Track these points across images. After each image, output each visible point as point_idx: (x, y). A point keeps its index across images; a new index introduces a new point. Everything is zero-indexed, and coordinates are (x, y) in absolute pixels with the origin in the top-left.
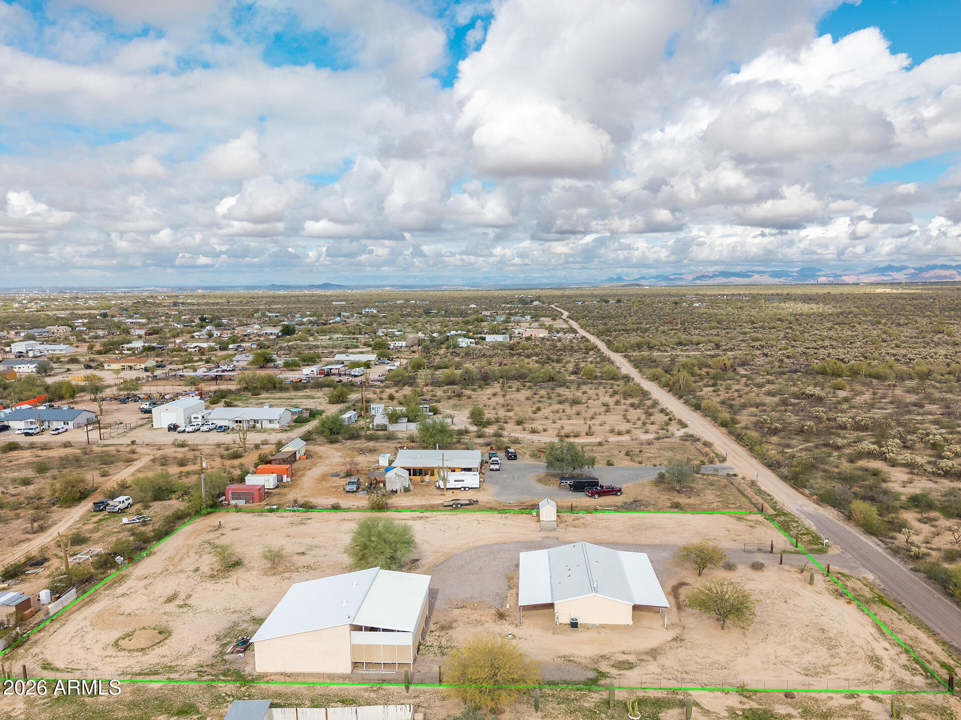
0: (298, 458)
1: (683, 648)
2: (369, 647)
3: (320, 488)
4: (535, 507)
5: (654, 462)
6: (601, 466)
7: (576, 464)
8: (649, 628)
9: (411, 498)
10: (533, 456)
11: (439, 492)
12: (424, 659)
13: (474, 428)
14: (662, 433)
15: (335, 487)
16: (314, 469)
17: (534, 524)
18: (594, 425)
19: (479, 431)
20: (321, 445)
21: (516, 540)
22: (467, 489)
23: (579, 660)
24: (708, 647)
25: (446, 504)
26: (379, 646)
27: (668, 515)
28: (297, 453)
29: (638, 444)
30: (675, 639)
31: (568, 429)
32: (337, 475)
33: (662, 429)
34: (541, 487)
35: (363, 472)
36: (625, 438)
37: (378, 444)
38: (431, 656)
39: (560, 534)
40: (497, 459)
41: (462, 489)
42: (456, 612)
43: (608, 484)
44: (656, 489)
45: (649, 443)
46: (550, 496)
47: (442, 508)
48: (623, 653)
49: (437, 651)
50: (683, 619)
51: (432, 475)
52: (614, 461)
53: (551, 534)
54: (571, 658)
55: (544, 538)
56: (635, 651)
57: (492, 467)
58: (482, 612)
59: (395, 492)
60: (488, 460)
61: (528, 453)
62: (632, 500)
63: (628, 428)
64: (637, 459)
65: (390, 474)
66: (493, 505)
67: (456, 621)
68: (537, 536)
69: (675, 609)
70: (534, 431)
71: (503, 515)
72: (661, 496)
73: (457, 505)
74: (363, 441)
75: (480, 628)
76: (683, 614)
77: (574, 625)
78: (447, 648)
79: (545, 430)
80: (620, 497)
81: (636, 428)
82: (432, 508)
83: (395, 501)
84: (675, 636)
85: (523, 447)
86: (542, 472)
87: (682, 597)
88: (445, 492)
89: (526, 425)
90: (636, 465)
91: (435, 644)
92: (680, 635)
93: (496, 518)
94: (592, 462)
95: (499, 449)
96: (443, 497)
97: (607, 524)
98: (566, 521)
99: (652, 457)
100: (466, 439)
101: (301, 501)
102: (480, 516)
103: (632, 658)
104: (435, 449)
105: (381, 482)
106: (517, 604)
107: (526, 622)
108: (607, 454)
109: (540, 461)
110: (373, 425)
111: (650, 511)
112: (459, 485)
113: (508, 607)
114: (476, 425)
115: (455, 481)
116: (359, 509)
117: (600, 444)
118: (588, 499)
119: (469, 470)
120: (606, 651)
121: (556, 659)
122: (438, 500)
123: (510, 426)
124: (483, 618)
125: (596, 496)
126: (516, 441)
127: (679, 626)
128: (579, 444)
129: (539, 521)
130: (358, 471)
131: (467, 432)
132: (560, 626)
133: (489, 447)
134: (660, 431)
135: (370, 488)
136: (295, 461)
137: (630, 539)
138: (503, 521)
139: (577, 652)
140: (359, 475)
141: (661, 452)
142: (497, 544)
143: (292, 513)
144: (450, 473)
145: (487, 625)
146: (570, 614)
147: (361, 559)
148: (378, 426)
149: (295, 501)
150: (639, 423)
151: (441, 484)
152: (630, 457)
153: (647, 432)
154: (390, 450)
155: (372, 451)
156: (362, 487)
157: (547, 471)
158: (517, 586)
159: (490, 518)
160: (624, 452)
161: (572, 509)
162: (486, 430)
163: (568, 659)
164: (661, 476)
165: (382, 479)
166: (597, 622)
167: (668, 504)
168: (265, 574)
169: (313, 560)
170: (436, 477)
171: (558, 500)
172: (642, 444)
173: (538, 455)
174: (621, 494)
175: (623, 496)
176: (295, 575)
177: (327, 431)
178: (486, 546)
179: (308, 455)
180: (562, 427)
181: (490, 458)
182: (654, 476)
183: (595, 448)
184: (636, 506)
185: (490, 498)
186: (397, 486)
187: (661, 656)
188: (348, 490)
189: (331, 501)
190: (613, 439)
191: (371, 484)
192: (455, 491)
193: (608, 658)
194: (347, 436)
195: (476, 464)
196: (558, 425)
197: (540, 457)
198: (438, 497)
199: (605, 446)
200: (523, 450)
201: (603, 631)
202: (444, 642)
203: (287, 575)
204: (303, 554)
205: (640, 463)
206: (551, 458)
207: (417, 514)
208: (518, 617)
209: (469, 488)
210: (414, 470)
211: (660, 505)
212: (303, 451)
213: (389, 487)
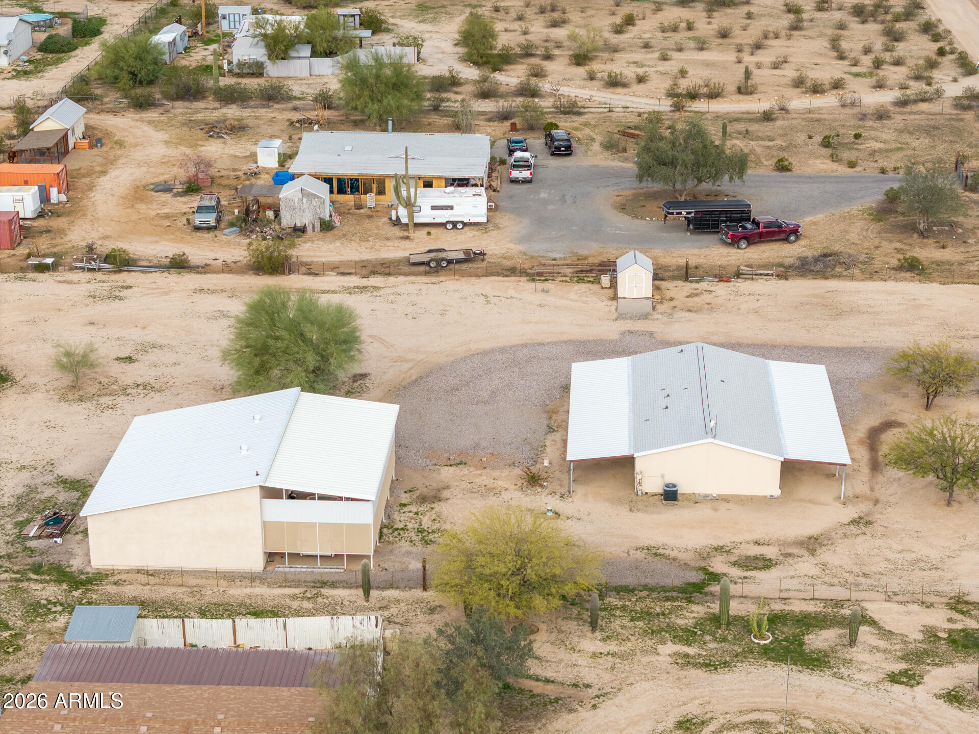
0: (71, 146)
1: (868, 537)
2: (294, 527)
3: (135, 217)
4: (609, 267)
5: (883, 163)
6: (761, 171)
7: (703, 171)
8: (811, 501)
9: (338, 243)
10: (610, 146)
11: (397, 232)
12: (391, 551)
13: (470, 73)
14: (917, 87)
15: (167, 216)
16: (113, 173)
17: (602, 305)
18: (759, 66)
19: (485, 80)
20: (114, 112)
21: (565, 338)
22: (460, 226)
23: (673, 554)
24: (915, 535)
25: (414, 259)
26: (312, 525)
27: (891, 285)
28: (70, 133)
29: (854, 116)
30: (855, 522)
31: (695, 78)
32: (165, 188)
33: (917, 78)
34: (623, 222)
35: (224, 182)
36: (827, 101)
37: (246, 113)
38: (405, 546)
39: (657, 326)
40: (527, 155)
41: (449, 226)
42: (447, 473)
43: (770, 218)
44: (875, 227)
45: (881, 115)
46: (641, 243)
47: (406, 269)
48: (757, 543)
49: (414, 538)
50: (877, 487)
51: (381, 192)
52: (793, 160)
53: (640, 326)
54: (661, 551)
55: (623, 333)
56: (778, 540)
57: (515, 174)
58: (496, 473)
59: (299, 231)
60: (506, 157)
61: (599, 138)
62: (818, 253)
63: (838, 75)
64: (846, 155)
65: (289, 192)
66: (518, 262)
67: (447, 487)
68: (611, 330)
69: (866, 470)
70: (614, 83)
71: (540, 286)
72: (884, 243)
73: (438, 261)
74: (211, 103)
75: (492, 500)
76: (880, 478)
77: (670, 495)
78: (433, 532)
79: (641, 80)
80: (795, 246)
81: (857, 75)
82: (385, 268)
83: (305, 250)
84: (856, 516)
85: (587, 125)
86: (628, 188)
87: (884, 449)
88: (411, 234)
89: (596, 66)
90: (842, 170)
91: (410, 526)
92: (867, 514)
93: (524, 289)
94: (740, 165)
95: (531, 128)
96: (407, 243)
97: (757, 305)
98: (672, 299)
99: (880, 151)
100: (454, 100)
101: (104, 247)
102: (490, 285)
103: (771, 552)
104: (385, 130)
105: (269, 208)
106: (564, 459)
107: (580, 491)
108: (779, 142)
109: (626, 160)
110: (230, 63)
111: (852, 278)
112: (442, 217)
113: (546, 463)
114: (476, 63)
115: (434, 208)
116: (228, 268)
117: (767, 117)
118: (725, 250)
119: (463, 182)
120: (724, 540)
121: (632, 552)
122: (396, 251)
123: (558, 68)
124: (499, 483)
125: (743, 244)
126: (571, 109)
127: (866, 498)
128: (717, 116)
129: (615, 298)
130: (213, 180)
131: (453, 82)
132: (645, 498)
133: (508, 124)
134: (912, 83)
135: (245, 221)
136: (67, 152)
137: (798, 335)
138: (538, 298)
139: (670, 541)
140: (215, 190)
141: (906, 138)
142: (525, 345)
143: (88, 275)
144: (421, 190)
145: (506, 496)
146: (663, 476)
147: (257, 372)
148: (241, 65)
149: (91, 248)
150: (867, 61)
151: (403, 213)
152: (829, 151)
153: (880, 86)
154: (276, 129)
155: (237, 129)
156: (227, 218)
157: (636, 184)
158: (564, 426)
159: (511, 292)
160: (818, 138)
161: (687, 273)
162: (499, 77)
163: (654, 552)
164: (892, 197)
165: (270, 200)
166: (715, 491)
167: (894, 262)
168: (63, 398)
169: (154, 372)
170: (390, 197)
171: (657, 252)
172: (863, 117)
173: (622, 144)
174: (798, 238)
175: (803, 242)
176: (121, 400)
177: (125, 76)
178: (502, 350)
179: (94, 138)
180: (683, 73)
181: (511, 152)
182: (874, 197)
183: (754, 127)
184: (826, 267)
185: (512, 246)
186: (305, 218)
187: (824, 548)
188: (197, 223)
189: (167, 249)
190: (799, 102)
191: (247, 212)
192: (434, 231)
193: (728, 552)
194: (173, 90)
195: (477, 168)
196: (672, 67)
197: (624, 150)
198: (396, 243)
199: (779, 123)
200: (587, 131)
201: (723, 506)
202: (426, 522)
203: (106, 400)
204: (129, 359)
205: (852, 165)
206: (649, 159)
207: (354, 281)
208: (566, 482)
209: (465, 224)
210: (340, 181)
211: (877, 264)
212: (80, 130)
213: (288, 219)
